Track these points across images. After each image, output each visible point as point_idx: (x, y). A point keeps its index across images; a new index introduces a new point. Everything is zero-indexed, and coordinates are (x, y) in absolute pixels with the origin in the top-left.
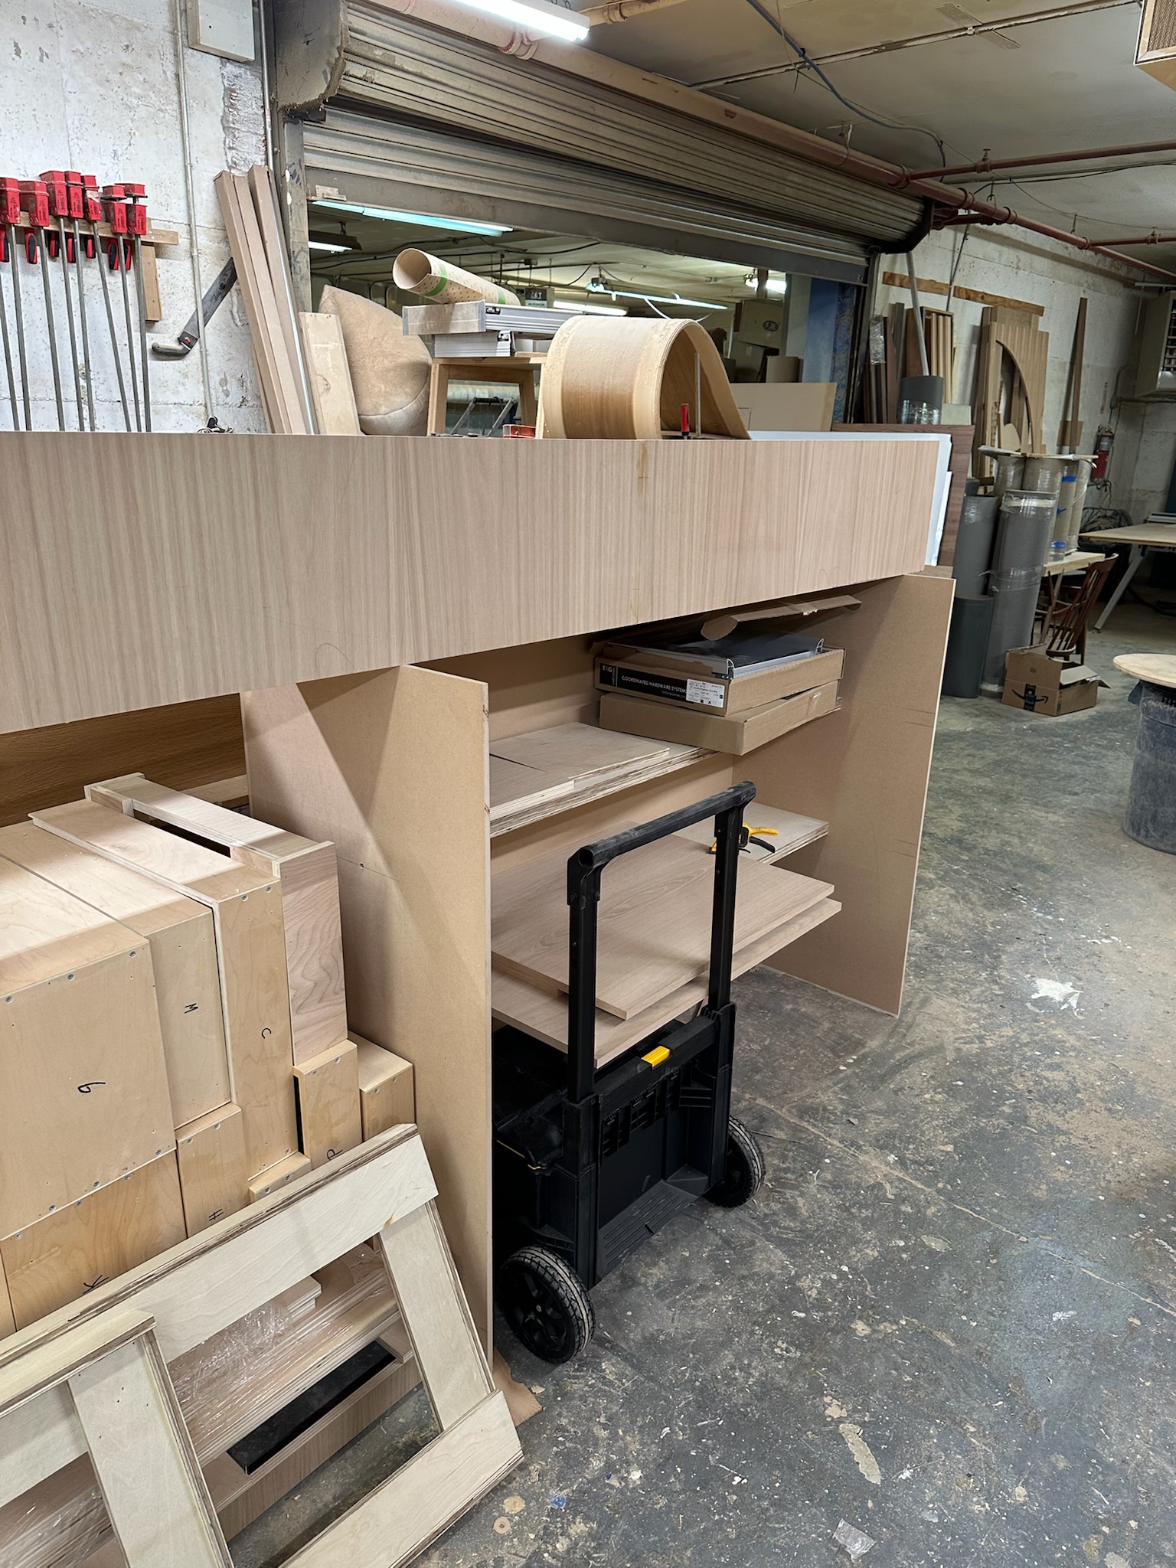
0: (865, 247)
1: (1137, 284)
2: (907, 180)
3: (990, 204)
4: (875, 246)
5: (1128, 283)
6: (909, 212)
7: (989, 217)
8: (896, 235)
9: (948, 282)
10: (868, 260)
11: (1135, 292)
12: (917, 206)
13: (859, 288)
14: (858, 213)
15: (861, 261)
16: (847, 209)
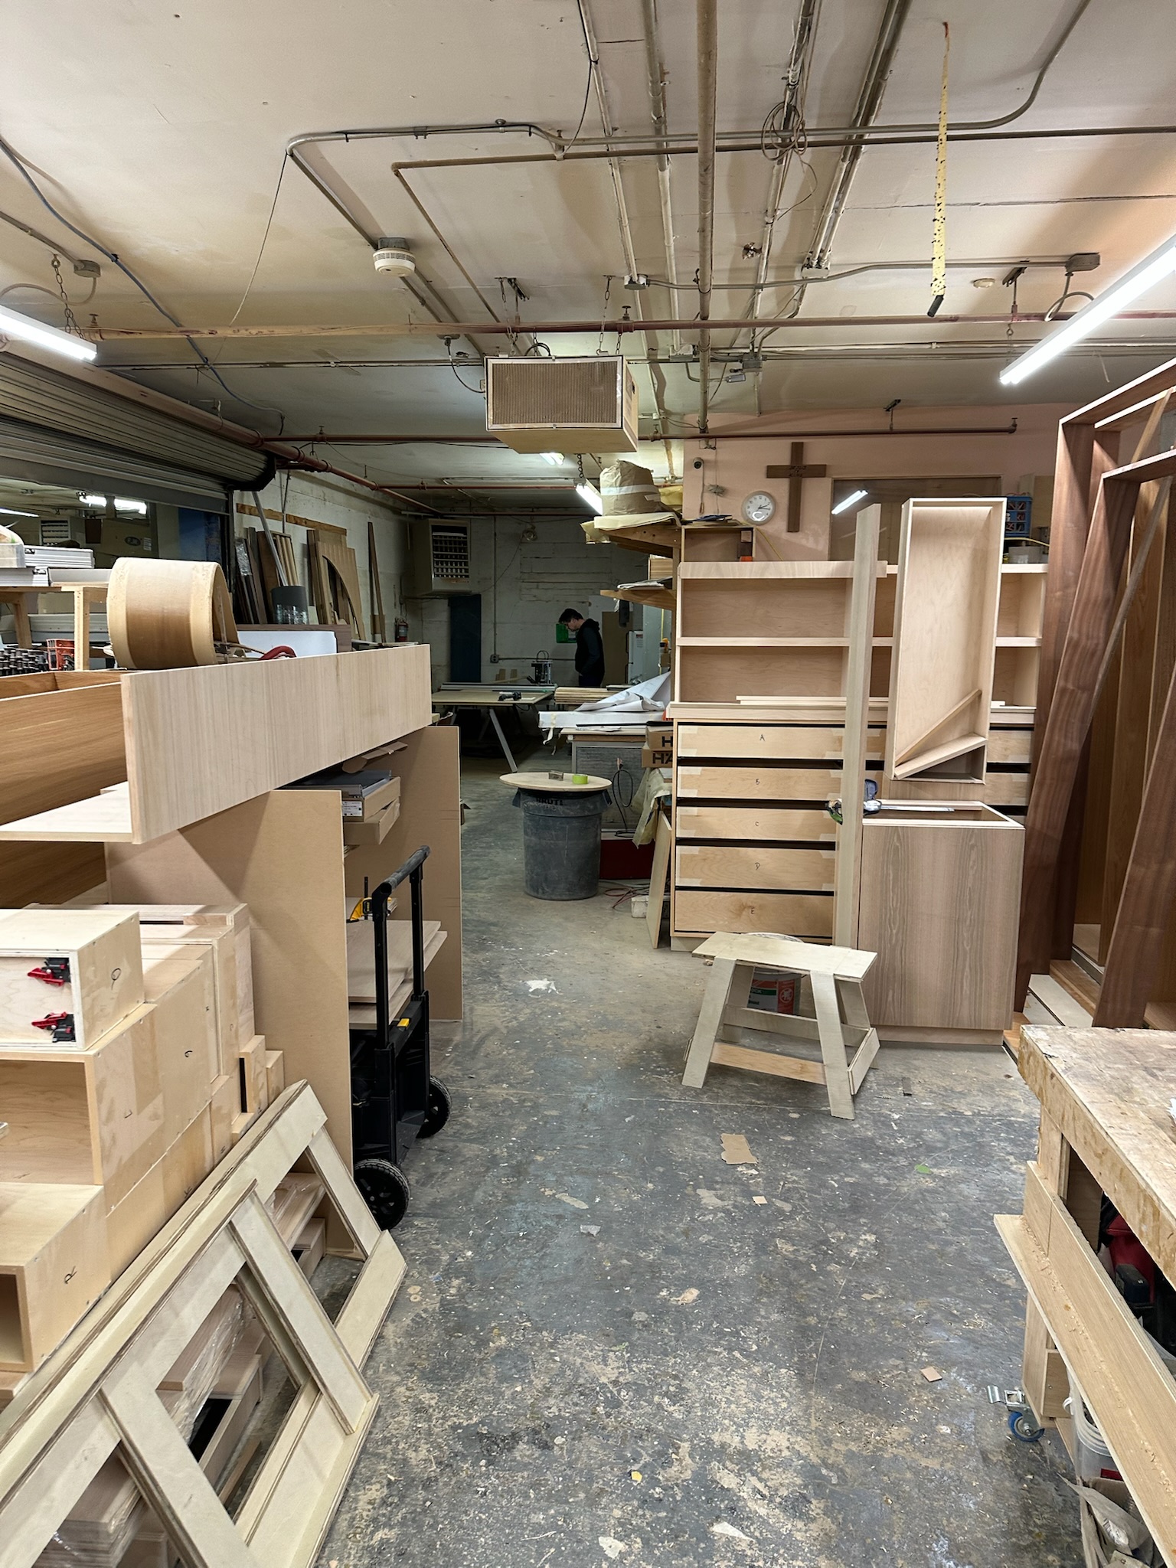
0: (224, 486)
1: (403, 512)
2: (262, 442)
3: (313, 458)
4: (230, 484)
5: (396, 511)
6: (257, 462)
7: (312, 467)
8: (249, 478)
9: (281, 511)
10: (227, 495)
11: (401, 518)
12: (264, 457)
13: (222, 517)
14: (224, 462)
15: (222, 496)
16: (217, 460)
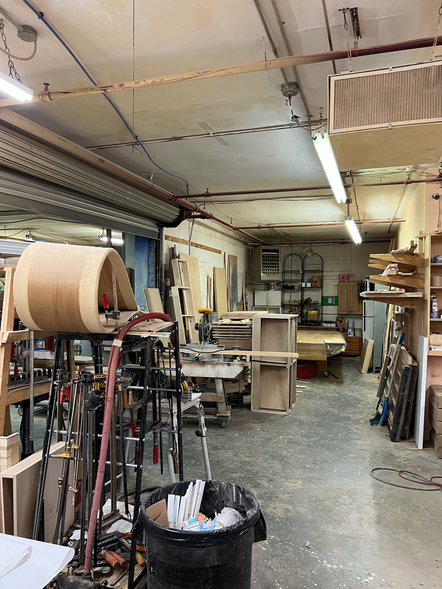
0: (158, 225)
2: (176, 198)
3: (205, 211)
4: (162, 224)
6: (175, 212)
7: (204, 216)
8: (170, 220)
9: (189, 240)
10: (159, 230)
12: (178, 210)
13: (156, 240)
14: (156, 210)
15: (157, 230)
16: (151, 208)
